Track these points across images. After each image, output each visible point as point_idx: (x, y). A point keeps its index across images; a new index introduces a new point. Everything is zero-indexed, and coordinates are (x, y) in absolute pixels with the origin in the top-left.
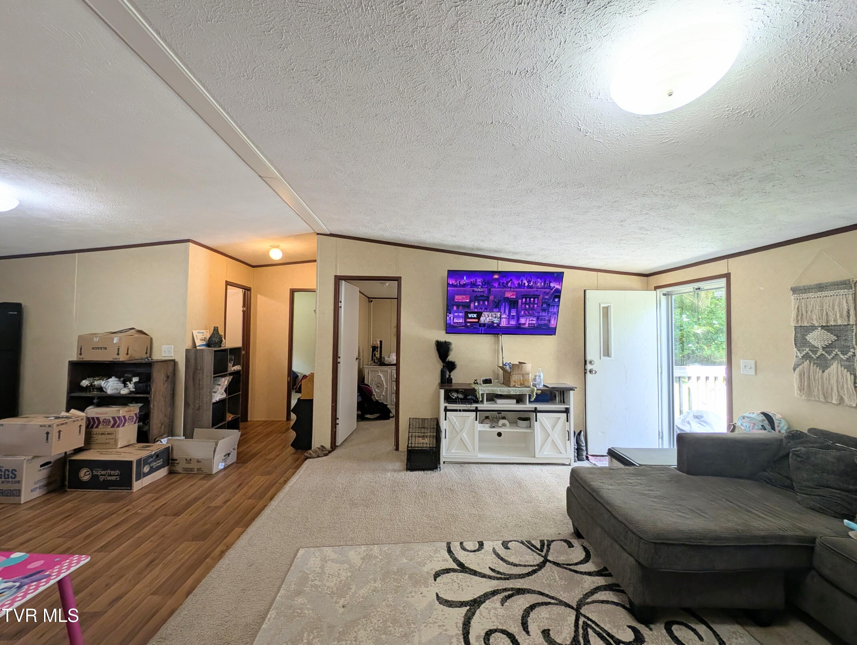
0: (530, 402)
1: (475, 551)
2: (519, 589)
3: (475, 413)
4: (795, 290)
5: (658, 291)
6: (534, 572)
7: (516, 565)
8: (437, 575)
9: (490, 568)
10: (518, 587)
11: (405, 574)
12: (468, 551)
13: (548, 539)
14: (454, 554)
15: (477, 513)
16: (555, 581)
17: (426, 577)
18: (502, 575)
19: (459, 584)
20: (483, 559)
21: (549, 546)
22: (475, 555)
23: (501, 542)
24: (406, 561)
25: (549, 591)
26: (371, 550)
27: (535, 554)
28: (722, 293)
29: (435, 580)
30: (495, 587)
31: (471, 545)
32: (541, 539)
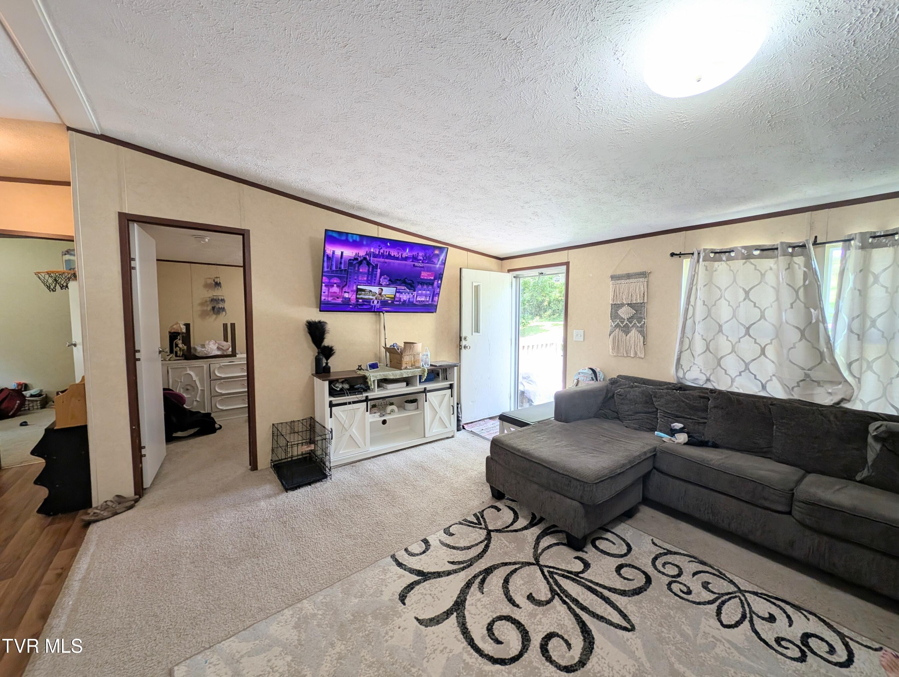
0: (420, 382)
1: (424, 552)
2: (486, 569)
3: (365, 403)
4: (613, 277)
5: (511, 273)
6: (487, 546)
7: (469, 548)
8: (403, 598)
9: (449, 562)
10: (484, 568)
11: (366, 615)
12: (417, 555)
13: (478, 511)
14: (405, 565)
15: (400, 511)
16: (507, 547)
17: (392, 607)
18: (463, 563)
19: (430, 595)
20: (437, 556)
21: (482, 516)
22: (428, 556)
23: (442, 531)
24: (357, 601)
25: (509, 559)
26: (301, 609)
27: (477, 529)
28: (562, 279)
29: (404, 604)
30: (465, 578)
31: (417, 548)
32: (473, 513)
